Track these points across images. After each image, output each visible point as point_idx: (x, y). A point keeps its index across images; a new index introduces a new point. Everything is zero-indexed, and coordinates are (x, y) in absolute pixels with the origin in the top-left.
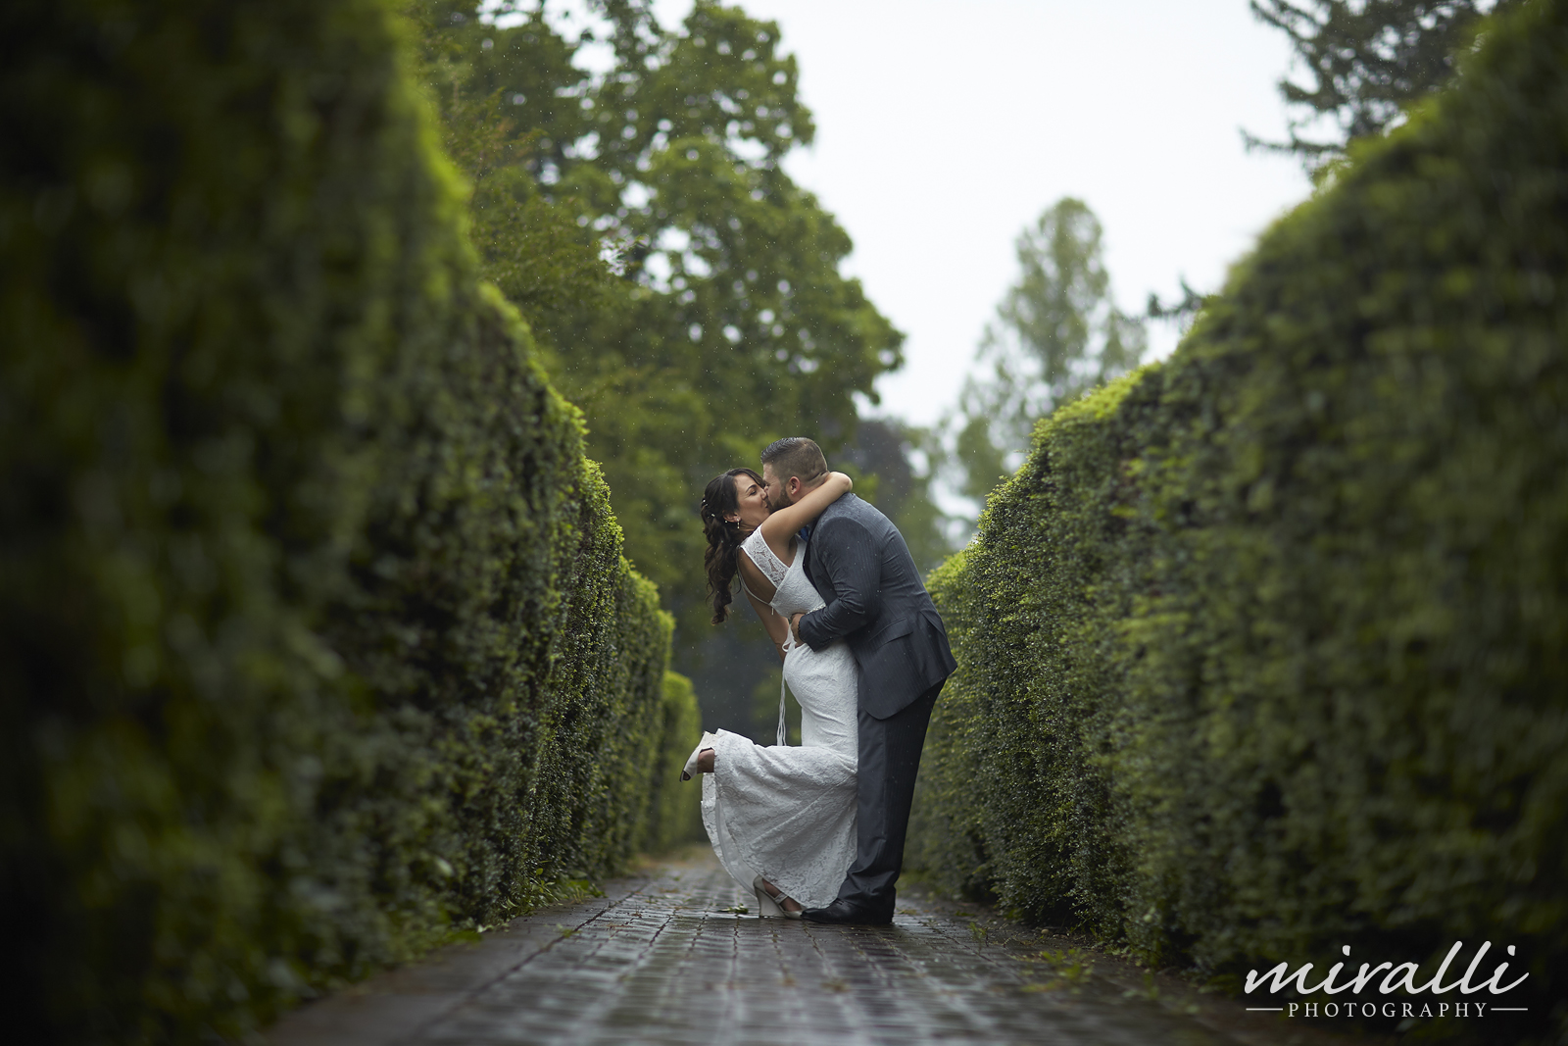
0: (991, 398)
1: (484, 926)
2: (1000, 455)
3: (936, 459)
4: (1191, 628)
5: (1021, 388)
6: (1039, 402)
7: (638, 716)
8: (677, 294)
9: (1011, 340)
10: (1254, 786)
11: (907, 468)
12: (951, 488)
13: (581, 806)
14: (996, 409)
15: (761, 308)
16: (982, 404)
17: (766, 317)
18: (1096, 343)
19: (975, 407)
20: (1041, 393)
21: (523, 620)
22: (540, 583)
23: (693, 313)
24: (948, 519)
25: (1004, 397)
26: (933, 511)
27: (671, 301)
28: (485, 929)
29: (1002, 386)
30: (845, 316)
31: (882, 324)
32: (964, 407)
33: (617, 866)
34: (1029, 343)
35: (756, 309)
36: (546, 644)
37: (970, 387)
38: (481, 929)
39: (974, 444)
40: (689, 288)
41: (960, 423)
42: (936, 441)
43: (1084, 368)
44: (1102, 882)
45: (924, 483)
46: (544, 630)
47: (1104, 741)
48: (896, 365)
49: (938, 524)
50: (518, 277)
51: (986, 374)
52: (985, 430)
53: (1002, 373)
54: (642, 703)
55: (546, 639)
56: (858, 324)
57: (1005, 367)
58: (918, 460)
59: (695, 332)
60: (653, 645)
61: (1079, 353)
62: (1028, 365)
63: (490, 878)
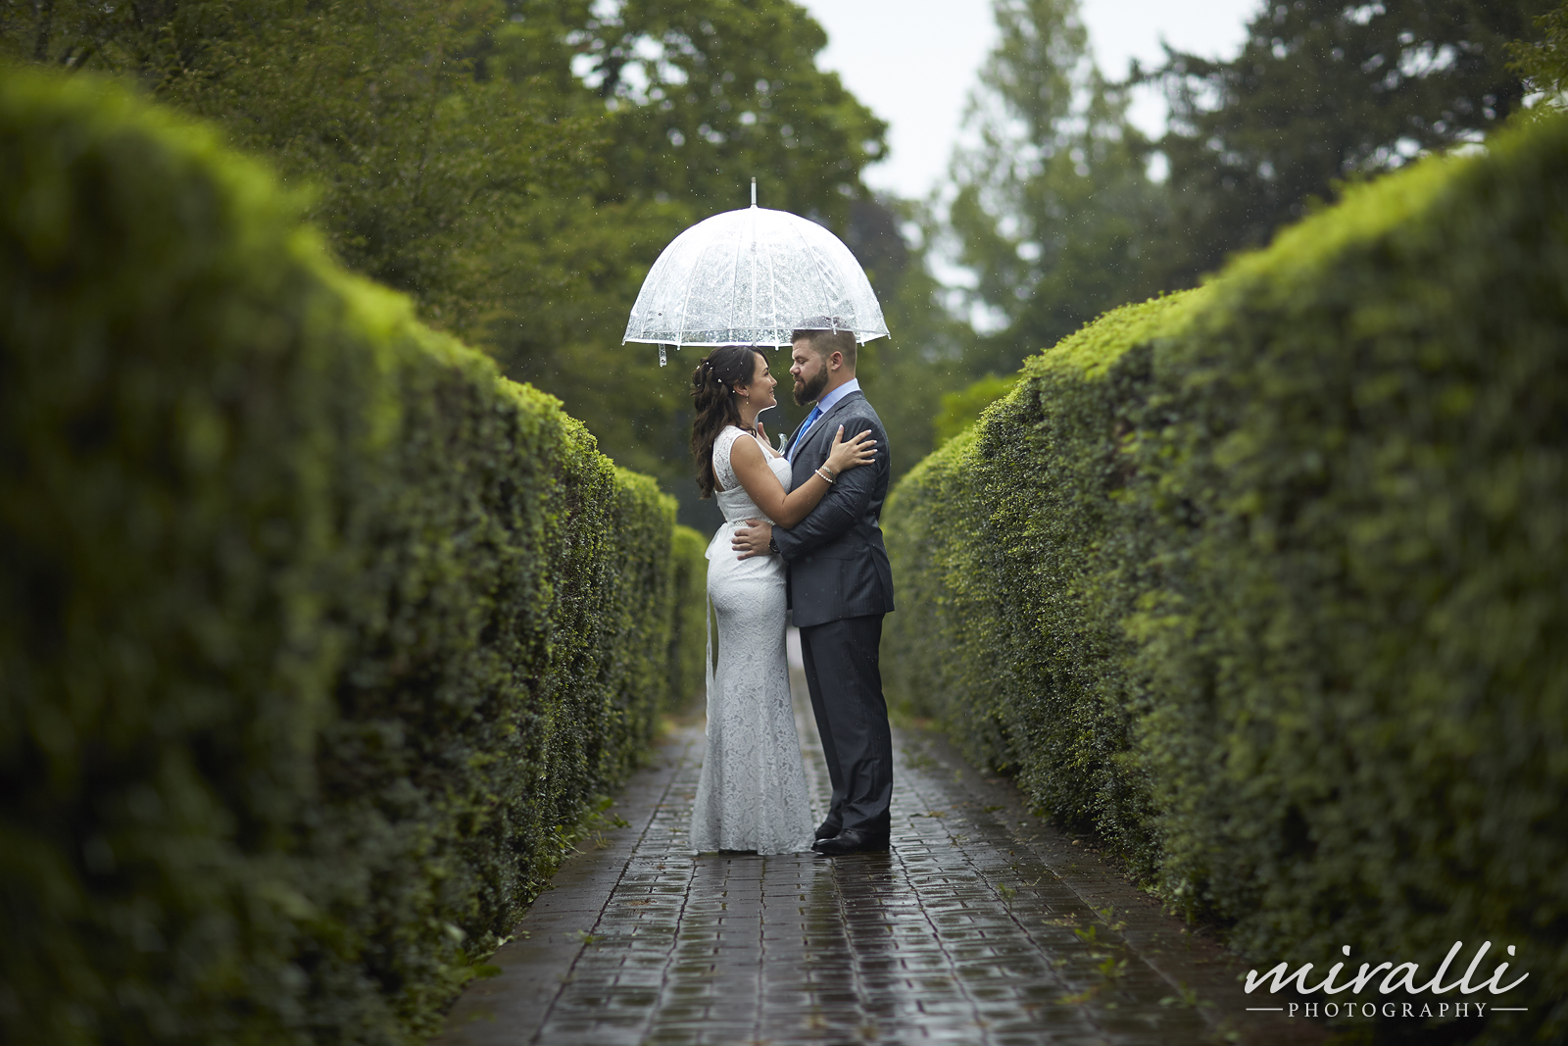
0: (979, 165)
1: (503, 937)
2: (993, 222)
3: (930, 231)
4: (1200, 634)
5: (1009, 153)
6: (1029, 163)
7: (648, 611)
8: (657, 103)
9: (995, 105)
10: (1279, 812)
11: (901, 241)
12: (948, 258)
13: (597, 737)
14: (985, 177)
15: (742, 111)
16: (972, 172)
17: (748, 119)
18: (1081, 100)
19: (965, 175)
20: (1031, 154)
21: (516, 632)
22: (529, 590)
23: (674, 121)
24: (946, 290)
25: (992, 163)
26: (929, 284)
27: (650, 113)
28: (505, 941)
29: (989, 152)
30: (826, 111)
31: (863, 113)
32: (953, 176)
33: (641, 758)
34: (1014, 107)
35: (737, 112)
36: (542, 640)
37: (958, 156)
38: (501, 942)
39: (966, 213)
40: (668, 98)
41: (951, 193)
42: (928, 213)
43: (1071, 126)
44: (1129, 815)
45: (921, 254)
46: (538, 629)
47: (1120, 690)
48: (881, 156)
49: (937, 296)
50: (489, 168)
51: (973, 141)
52: (976, 198)
53: (990, 140)
54: (651, 596)
55: (541, 636)
56: (841, 119)
57: (991, 133)
58: (911, 232)
59: (677, 139)
60: (657, 537)
61: (1063, 112)
62: (1015, 129)
63: (506, 889)
